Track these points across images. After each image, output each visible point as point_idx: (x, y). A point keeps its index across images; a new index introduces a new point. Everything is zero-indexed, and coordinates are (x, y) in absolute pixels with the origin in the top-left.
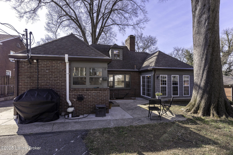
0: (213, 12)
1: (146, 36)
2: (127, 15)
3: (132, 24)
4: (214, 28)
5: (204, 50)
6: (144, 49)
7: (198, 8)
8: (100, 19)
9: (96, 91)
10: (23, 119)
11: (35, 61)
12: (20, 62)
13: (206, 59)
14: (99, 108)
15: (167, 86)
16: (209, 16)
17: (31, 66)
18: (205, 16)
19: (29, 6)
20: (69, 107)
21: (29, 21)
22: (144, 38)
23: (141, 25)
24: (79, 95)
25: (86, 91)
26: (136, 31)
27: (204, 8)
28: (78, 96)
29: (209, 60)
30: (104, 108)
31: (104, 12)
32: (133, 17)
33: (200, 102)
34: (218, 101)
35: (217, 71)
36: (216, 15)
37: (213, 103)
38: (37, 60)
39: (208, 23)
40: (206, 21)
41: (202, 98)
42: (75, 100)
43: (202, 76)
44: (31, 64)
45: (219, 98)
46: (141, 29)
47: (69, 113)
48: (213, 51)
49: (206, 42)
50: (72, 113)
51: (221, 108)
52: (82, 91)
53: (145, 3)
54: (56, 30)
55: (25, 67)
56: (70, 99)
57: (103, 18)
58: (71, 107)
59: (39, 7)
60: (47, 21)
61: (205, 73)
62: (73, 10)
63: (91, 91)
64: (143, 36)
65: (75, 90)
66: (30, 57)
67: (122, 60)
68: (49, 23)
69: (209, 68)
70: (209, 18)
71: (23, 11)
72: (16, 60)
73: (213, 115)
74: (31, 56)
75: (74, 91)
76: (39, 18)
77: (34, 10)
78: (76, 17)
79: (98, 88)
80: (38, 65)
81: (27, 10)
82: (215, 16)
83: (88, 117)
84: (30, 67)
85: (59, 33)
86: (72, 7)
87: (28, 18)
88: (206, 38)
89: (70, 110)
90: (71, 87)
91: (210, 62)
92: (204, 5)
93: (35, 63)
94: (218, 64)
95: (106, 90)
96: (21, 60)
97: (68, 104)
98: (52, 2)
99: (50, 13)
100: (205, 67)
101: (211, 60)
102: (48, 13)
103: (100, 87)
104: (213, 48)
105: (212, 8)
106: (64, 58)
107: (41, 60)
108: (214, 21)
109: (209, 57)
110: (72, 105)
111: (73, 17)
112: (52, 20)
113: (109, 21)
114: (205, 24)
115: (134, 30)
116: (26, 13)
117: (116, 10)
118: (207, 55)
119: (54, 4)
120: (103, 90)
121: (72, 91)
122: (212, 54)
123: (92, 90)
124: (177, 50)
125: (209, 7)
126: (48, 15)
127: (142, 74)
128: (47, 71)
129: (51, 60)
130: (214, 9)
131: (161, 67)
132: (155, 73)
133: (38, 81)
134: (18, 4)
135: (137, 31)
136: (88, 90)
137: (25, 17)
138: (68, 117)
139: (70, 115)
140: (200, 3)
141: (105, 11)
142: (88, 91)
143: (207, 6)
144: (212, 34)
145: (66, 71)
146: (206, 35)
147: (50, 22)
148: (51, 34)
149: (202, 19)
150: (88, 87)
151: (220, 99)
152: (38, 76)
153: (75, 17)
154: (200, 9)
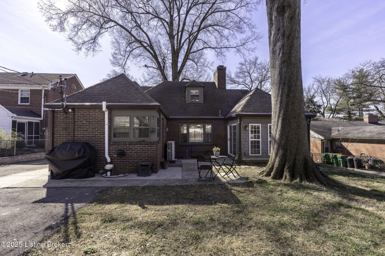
0: (288, 39)
1: (263, 62)
2: (226, 32)
3: (235, 45)
4: (290, 60)
5: (279, 90)
6: (261, 82)
7: (273, 32)
8: (184, 42)
9: (141, 144)
10: (54, 175)
11: (70, 110)
12: (56, 112)
13: (281, 102)
14: (142, 166)
15: (260, 140)
16: (284, 44)
17: (67, 116)
18: (279, 44)
19: (88, 34)
20: (107, 163)
21: (89, 53)
22: (260, 64)
23: (250, 45)
24: (120, 150)
25: (129, 144)
26: (242, 55)
27: (278, 34)
28: (118, 151)
29: (284, 103)
30: (147, 166)
31: (192, 31)
32: (236, 34)
33: (275, 160)
34: (295, 159)
35: (295, 118)
36: (292, 42)
37: (288, 163)
38: (73, 110)
39: (283, 53)
40: (280, 50)
41: (276, 155)
42: (115, 156)
43: (277, 126)
44: (66, 113)
45: (296, 155)
46: (250, 52)
47: (107, 171)
48: (289, 91)
49: (281, 78)
50: (111, 170)
51: (298, 168)
52: (124, 145)
53: (251, 12)
54: (124, 63)
55: (60, 117)
56: (109, 155)
57: (190, 40)
58: (110, 163)
59: (99, 34)
60: (113, 51)
61: (280, 121)
62: (145, 33)
63: (134, 145)
64: (258, 62)
65: (115, 143)
66: (65, 106)
67: (202, 102)
68: (116, 54)
69: (284, 114)
70: (283, 47)
71: (81, 41)
72: (51, 109)
73: (286, 178)
74: (67, 105)
75: (115, 145)
76: (102, 49)
77: (94, 39)
78: (150, 42)
79: (144, 141)
80: (74, 114)
81: (86, 39)
82: (292, 44)
83: (129, 176)
84: (66, 118)
85: (129, 67)
86: (145, 29)
87: (88, 50)
88: (280, 74)
89: (109, 167)
90: (112, 140)
91: (286, 106)
92: (279, 30)
93: (71, 112)
94: (295, 108)
95: (154, 144)
96: (56, 110)
97: (106, 160)
98: (116, 25)
99: (116, 39)
100: (280, 113)
101: (287, 104)
102: (114, 40)
103: (146, 140)
104: (289, 87)
105: (287, 33)
106: (102, 106)
107: (77, 108)
108: (290, 50)
109: (285, 99)
110: (111, 162)
111: (146, 43)
112: (120, 50)
113: (197, 45)
114: (279, 54)
115: (238, 54)
116: (84, 43)
117: (210, 25)
118: (281, 96)
119: (120, 27)
120: (150, 144)
121: (112, 145)
122: (288, 96)
123: (136, 144)
124: (319, 81)
125: (284, 31)
126: (113, 43)
127: (229, 122)
128: (84, 122)
129: (89, 108)
130: (290, 34)
131: (250, 112)
132: (241, 121)
133: (74, 133)
134: (74, 33)
135: (244, 54)
136: (131, 143)
137: (83, 49)
138: (106, 175)
139: (109, 173)
140: (274, 27)
141: (192, 29)
142: (131, 145)
143: (281, 31)
144: (287, 69)
145: (104, 121)
146: (281, 69)
147: (117, 52)
148: (118, 68)
149: (276, 48)
150: (132, 140)
151: (298, 157)
152: (74, 127)
153: (148, 43)
154: (274, 35)
